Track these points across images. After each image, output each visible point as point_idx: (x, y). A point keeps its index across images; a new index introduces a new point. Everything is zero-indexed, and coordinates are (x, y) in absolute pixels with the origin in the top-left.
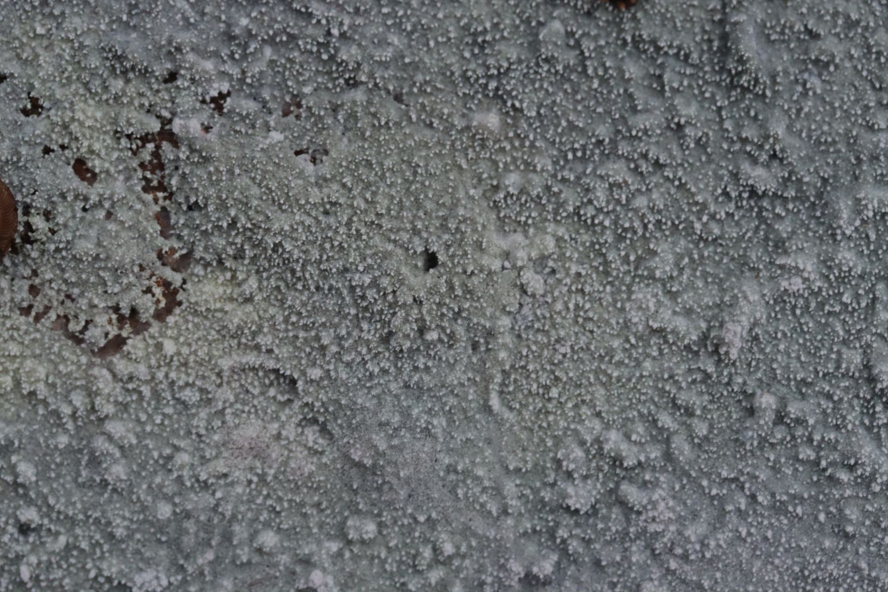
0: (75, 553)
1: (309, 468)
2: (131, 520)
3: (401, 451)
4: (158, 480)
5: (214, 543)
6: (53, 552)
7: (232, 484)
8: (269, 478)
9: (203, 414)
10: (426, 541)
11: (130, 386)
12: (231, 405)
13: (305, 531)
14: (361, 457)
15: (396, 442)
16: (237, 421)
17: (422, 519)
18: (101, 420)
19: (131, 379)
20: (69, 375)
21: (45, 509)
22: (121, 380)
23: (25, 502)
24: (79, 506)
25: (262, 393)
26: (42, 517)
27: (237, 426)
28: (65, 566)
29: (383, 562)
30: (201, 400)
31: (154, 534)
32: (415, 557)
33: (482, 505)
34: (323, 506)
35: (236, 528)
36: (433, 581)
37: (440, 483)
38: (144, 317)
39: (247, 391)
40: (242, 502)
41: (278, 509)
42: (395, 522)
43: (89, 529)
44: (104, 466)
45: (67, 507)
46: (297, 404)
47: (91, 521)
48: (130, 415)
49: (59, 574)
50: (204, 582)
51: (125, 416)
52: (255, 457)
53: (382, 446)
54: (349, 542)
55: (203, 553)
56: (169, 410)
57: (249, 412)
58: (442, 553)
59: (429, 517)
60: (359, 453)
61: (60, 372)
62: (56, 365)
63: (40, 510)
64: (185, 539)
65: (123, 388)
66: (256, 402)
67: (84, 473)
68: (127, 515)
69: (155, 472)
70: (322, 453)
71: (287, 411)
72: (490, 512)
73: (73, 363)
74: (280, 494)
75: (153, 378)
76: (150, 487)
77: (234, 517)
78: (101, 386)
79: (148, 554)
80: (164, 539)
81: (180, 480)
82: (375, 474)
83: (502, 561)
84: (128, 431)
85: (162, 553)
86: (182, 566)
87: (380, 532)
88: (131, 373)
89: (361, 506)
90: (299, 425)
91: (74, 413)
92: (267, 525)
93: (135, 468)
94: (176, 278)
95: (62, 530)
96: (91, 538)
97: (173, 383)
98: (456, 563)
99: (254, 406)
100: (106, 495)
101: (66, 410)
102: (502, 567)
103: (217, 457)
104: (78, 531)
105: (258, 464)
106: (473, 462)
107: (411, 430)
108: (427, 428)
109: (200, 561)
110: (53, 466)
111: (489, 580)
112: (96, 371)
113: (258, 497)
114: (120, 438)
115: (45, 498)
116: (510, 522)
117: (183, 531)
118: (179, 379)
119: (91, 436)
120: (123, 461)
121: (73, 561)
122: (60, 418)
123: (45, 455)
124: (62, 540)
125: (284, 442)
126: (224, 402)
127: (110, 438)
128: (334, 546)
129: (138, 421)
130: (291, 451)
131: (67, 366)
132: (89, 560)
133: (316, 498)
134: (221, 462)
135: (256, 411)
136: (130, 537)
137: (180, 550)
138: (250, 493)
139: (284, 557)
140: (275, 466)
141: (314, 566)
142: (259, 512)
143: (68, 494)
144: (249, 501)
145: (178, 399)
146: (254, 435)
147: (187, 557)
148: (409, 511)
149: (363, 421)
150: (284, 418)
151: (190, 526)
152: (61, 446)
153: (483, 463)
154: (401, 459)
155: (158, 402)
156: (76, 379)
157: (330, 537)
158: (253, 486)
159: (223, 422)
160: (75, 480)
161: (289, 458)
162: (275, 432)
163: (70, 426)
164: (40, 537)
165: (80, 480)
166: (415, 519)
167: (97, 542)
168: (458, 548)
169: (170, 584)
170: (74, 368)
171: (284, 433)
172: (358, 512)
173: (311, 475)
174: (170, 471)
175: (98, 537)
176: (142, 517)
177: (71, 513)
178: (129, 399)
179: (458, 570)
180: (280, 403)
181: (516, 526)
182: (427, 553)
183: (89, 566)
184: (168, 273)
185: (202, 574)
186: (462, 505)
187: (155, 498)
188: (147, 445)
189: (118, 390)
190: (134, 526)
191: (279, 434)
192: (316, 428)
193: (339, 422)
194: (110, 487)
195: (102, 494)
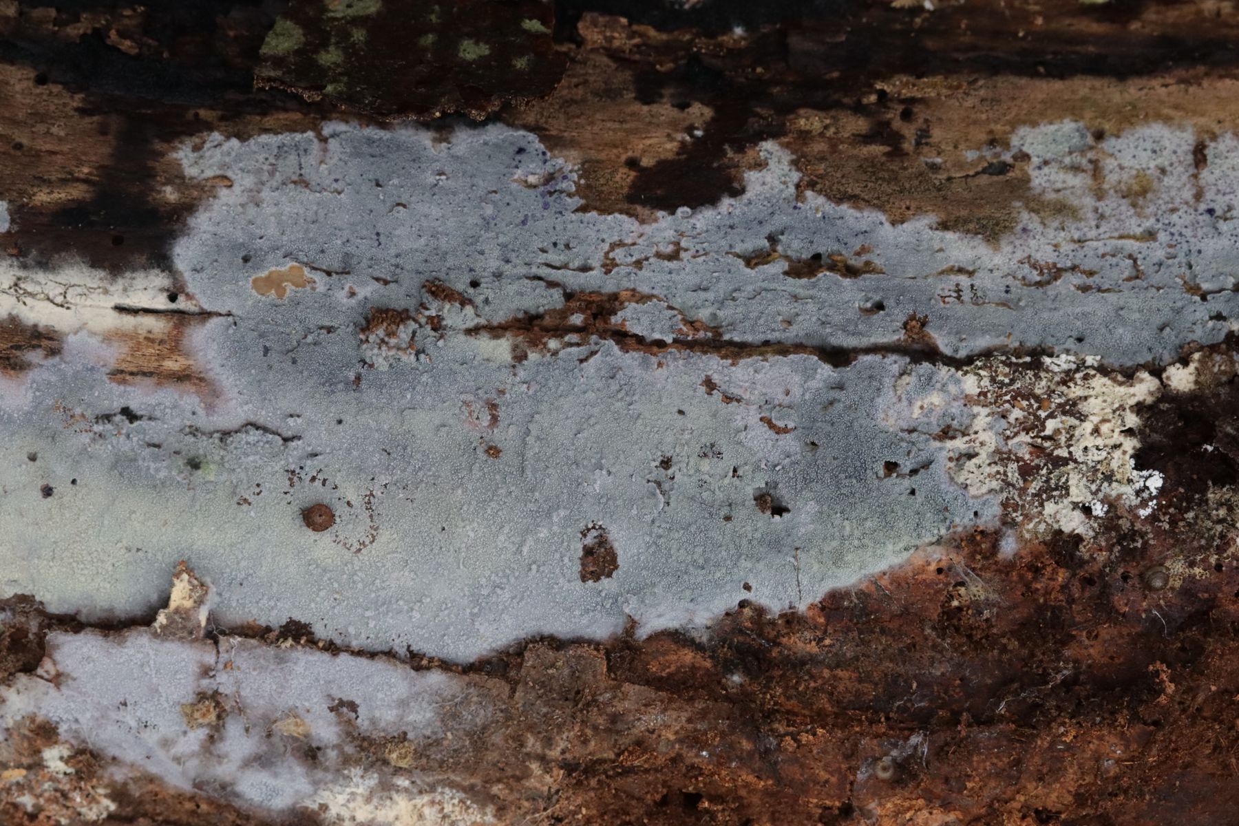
1: (412, 584)
2: (364, 598)
4: (371, 587)
7: (391, 588)
8: (401, 586)
9: (383, 569)
11: (363, 562)
18: (355, 571)
22: (361, 560)
27: (392, 573)
30: (382, 566)
35: (393, 600)
38: (367, 543)
40: (394, 593)
41: (404, 595)
44: (357, 583)
46: (408, 567)
48: (363, 570)
56: (374, 569)
62: (343, 557)
66: (397, 566)
70: (415, 580)
72: (461, 596)
74: (404, 590)
75: (369, 560)
76: (369, 589)
77: (392, 597)
78: (355, 562)
80: (373, 603)
81: (377, 587)
84: (363, 574)
88: (363, 558)
90: (409, 572)
91: (348, 570)
92: (401, 599)
93: (365, 584)
94: (375, 533)
97: (374, 561)
105: (398, 583)
112: (354, 558)
113: (398, 591)
114: (361, 576)
116: (466, 598)
117: (378, 601)
119: (353, 576)
120: (362, 582)
122: (344, 571)
126: (389, 566)
127: (358, 576)
131: (346, 557)
134: (388, 582)
135: (397, 569)
140: (403, 583)
142: (398, 595)
145: (376, 566)
146: (397, 575)
150: (405, 571)
151: (380, 599)
153: (458, 583)
155: (371, 566)
156: (348, 560)
158: (397, 588)
159: (388, 572)
161: (406, 581)
162: (402, 574)
163: (347, 573)
171: (405, 575)
174: (374, 585)
178: (363, 565)
180: (404, 567)
184: (373, 532)
187: (370, 592)
188: (368, 578)
189: (360, 563)
192: (413, 573)
193: (419, 572)
194: (358, 589)
195: (356, 591)
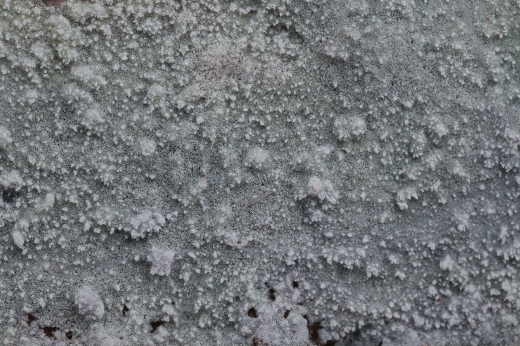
0: (65, 209)
1: (286, 75)
2: (116, 164)
3: (376, 38)
4: (136, 117)
5: (204, 170)
6: (43, 212)
7: (211, 106)
8: (248, 94)
9: (169, 41)
10: (418, 127)
11: (90, 28)
12: (195, 27)
13: (294, 141)
14: (337, 52)
15: (368, 29)
16: (204, 42)
17: (409, 104)
18: (67, 68)
19: (89, 20)
20: (25, 28)
21: (26, 171)
22: (79, 24)
23: (5, 167)
24: (60, 159)
25: (224, 11)
26: (24, 179)
27: (205, 47)
28: (57, 225)
29: (378, 156)
30: (164, 28)
31: (142, 174)
32: (409, 146)
33: (467, 80)
34: (307, 112)
35: (224, 151)
36: (433, 165)
37: (421, 65)
39: (209, 11)
40: (225, 124)
41: (262, 124)
42: (383, 114)
43: (75, 181)
44: (79, 112)
45: (48, 163)
46: (261, 13)
47: (75, 173)
48: (95, 57)
49: (53, 233)
50: (202, 213)
51: (90, 59)
52: (229, 75)
53: (356, 36)
54: (341, 143)
55: (195, 183)
56: (134, 45)
57: (215, 31)
58: (436, 135)
59: (417, 101)
60: (334, 48)
61: (16, 28)
62: (10, 22)
63: (22, 172)
64: (174, 172)
65: (83, 31)
66: (219, 20)
67: (59, 125)
68: (111, 159)
69: (131, 110)
70: (295, 58)
71: (252, 22)
72: (476, 85)
73: (27, 16)
74: (261, 108)
75: (111, 16)
76: (128, 126)
77: (219, 140)
78: (61, 32)
79: (140, 195)
80: (153, 177)
81: (157, 112)
82: (353, 67)
83: (498, 132)
84: (96, 73)
85: (154, 191)
86: (176, 201)
87: (370, 128)
88: (88, 14)
89: (345, 105)
90: (267, 35)
91: (39, 66)
92: (254, 142)
93: (110, 110)
95: (48, 188)
96: (79, 190)
97: (132, 16)
98: (452, 142)
99: (219, 24)
100: (86, 143)
101: (30, 64)
102: (499, 138)
103: (190, 83)
104: (64, 186)
105: (234, 82)
106: (449, 38)
107: (381, 15)
108: (397, 11)
109: (194, 191)
110: (27, 125)
111: (489, 154)
112: (52, 19)
113: (239, 116)
114: (90, 81)
115: (25, 159)
116: (498, 90)
117: (171, 165)
118: (137, 11)
119: (60, 87)
120: (97, 105)
121: (64, 218)
122: (25, 73)
123: (16, 115)
124: (50, 198)
125: (255, 55)
126: (188, 25)
127: (80, 83)
128: (327, 150)
129: (105, 62)
130: (264, 62)
131: (22, 20)
132: (81, 214)
133: (298, 105)
134: (197, 86)
135: (222, 29)
136: (118, 181)
137: (171, 185)
138: (230, 114)
139: (277, 171)
140: (251, 80)
141: (310, 173)
142: (243, 130)
143: (48, 150)
144: (231, 122)
145: (140, 33)
146: (225, 53)
147: (179, 191)
148: (395, 99)
149: (332, 15)
150: (250, 30)
151: (177, 157)
152: (31, 102)
153: (460, 37)
154: (378, 46)
155: (121, 40)
156: (33, 31)
157: (319, 142)
158: (233, 105)
159: (190, 47)
160: (52, 135)
161: (263, 69)
162: (244, 46)
163: (37, 79)
164: (27, 200)
165: (57, 133)
166: (403, 107)
167: (85, 192)
168: (450, 127)
169: (168, 221)
170: (29, 20)
171: (254, 44)
172: (344, 111)
173: (289, 82)
174: (146, 106)
175: (85, 187)
176: (126, 158)
177: (53, 169)
178: (91, 41)
179: (455, 150)
180: (244, 16)
181: (505, 94)
182: (421, 138)
183: (82, 220)
185: (198, 204)
186: (446, 83)
187: (136, 136)
188: (118, 85)
189: (78, 33)
190: (121, 170)
191: (249, 47)
192: (285, 34)
193: (308, 22)
194: (89, 134)
195: (82, 143)
